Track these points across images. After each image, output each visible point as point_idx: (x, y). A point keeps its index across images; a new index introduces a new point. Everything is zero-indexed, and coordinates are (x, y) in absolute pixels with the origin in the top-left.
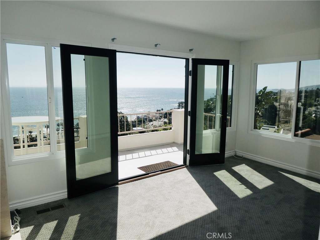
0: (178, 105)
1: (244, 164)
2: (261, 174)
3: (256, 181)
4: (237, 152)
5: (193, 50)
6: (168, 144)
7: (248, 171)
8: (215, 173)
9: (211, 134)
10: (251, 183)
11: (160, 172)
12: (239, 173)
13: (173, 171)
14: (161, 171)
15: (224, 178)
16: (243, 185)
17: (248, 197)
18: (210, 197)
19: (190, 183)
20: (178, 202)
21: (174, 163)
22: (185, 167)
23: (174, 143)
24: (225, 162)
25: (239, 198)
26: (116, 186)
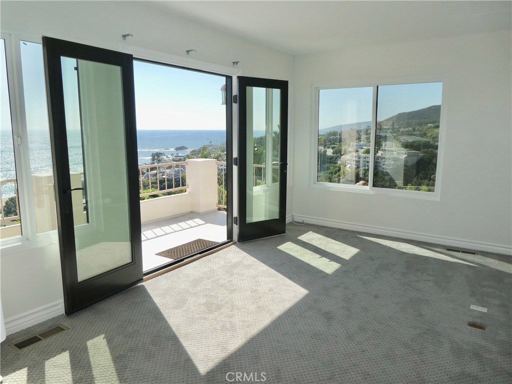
0: (151, 158)
1: (311, 232)
2: (338, 241)
3: (337, 250)
4: (294, 217)
5: (238, 63)
6: (183, 216)
7: (320, 239)
8: (279, 247)
9: (262, 193)
10: (333, 254)
11: (199, 255)
12: (310, 243)
13: (217, 251)
14: (200, 253)
15: (295, 251)
16: (324, 258)
17: (337, 271)
18: (291, 279)
19: (253, 265)
20: (249, 291)
21: (211, 240)
22: (232, 244)
23: (192, 212)
24: (286, 231)
25: (328, 274)
26: (139, 285)
